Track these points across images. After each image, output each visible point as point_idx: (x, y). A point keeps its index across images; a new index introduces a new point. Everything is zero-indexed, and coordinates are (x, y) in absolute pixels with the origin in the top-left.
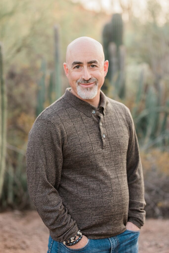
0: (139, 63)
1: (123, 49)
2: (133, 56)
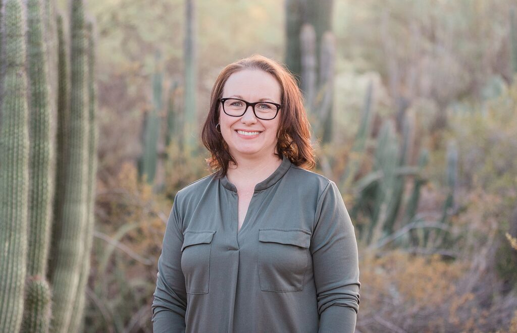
0: (360, 72)
1: (329, 38)
2: (348, 57)
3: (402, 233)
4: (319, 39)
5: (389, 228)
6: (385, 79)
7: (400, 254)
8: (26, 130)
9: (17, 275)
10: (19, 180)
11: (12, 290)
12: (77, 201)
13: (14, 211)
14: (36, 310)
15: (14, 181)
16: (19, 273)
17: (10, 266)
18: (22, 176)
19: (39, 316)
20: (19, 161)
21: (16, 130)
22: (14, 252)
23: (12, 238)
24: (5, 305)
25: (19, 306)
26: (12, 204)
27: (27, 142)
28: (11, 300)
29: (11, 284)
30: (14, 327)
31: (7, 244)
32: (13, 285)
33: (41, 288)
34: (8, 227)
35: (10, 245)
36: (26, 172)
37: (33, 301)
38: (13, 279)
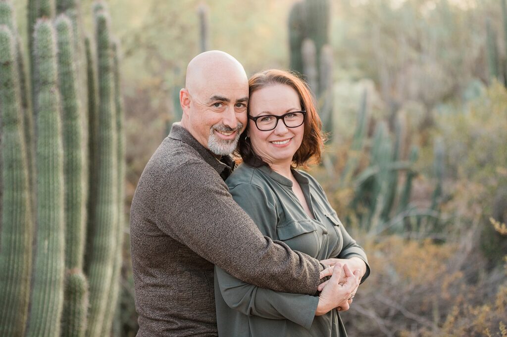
0: (356, 80)
1: (327, 51)
2: (345, 67)
3: (397, 221)
4: (318, 52)
5: (386, 216)
6: (378, 86)
7: (396, 239)
8: (59, 141)
9: (56, 270)
10: (56, 185)
11: (53, 283)
12: (108, 202)
13: (52, 213)
14: (75, 300)
15: (51, 187)
16: (58, 267)
17: (50, 262)
18: (58, 182)
19: (78, 305)
20: (54, 168)
21: (51, 141)
22: (53, 250)
23: (51, 237)
24: (46, 296)
25: (59, 297)
26: (50, 207)
27: (61, 151)
28: (52, 292)
29: (51, 278)
30: (56, 315)
31: (46, 243)
32: (53, 279)
33: (79, 280)
34: (47, 227)
35: (49, 243)
36: (61, 178)
37: (72, 292)
38: (54, 273)
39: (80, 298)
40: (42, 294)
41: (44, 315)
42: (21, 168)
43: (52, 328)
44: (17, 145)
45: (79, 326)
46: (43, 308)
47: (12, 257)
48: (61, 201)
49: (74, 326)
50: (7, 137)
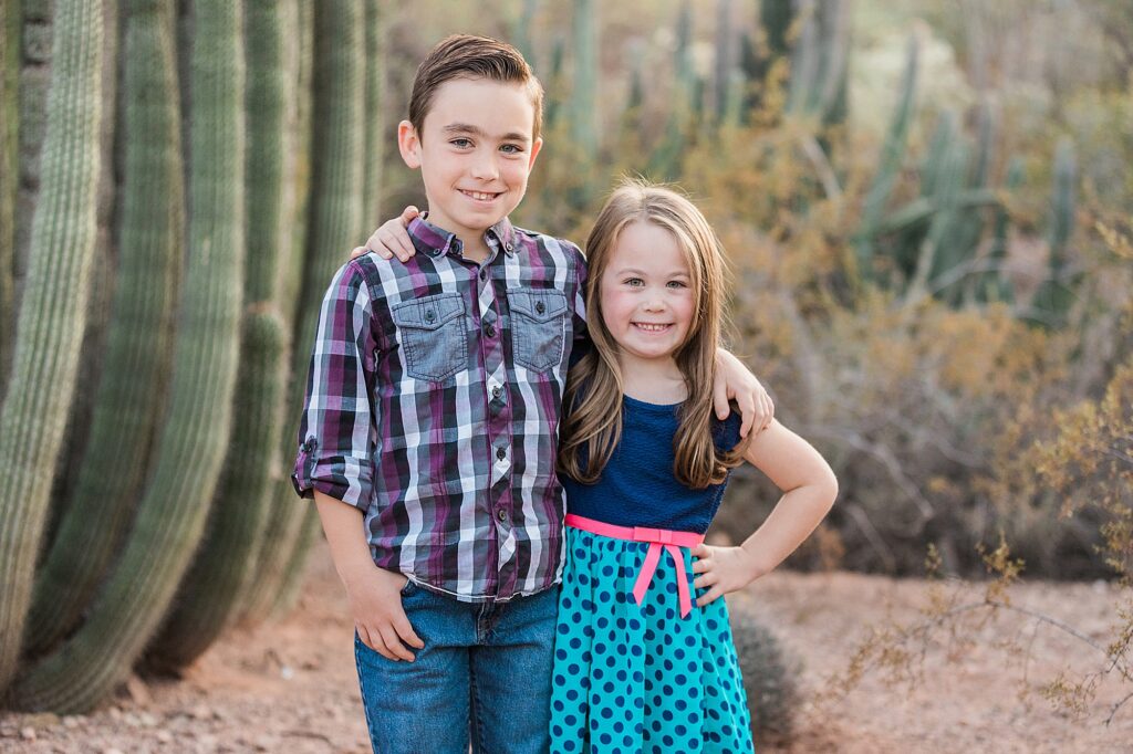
8: (237, 45)
9: (225, 298)
10: (227, 130)
11: (217, 324)
12: (344, 192)
13: (218, 185)
14: (262, 364)
15: (219, 134)
16: (229, 294)
17: (212, 282)
18: (232, 123)
19: (267, 375)
20: (226, 96)
21: (220, 43)
22: (220, 259)
23: (216, 234)
24: (204, 351)
25: (230, 353)
26: (215, 173)
27: (239, 64)
28: (216, 341)
29: (214, 313)
30: (222, 388)
31: (206, 245)
32: (218, 316)
33: (271, 326)
34: (208, 214)
35: (212, 245)
36: (239, 118)
37: (255, 346)
38: (219, 305)
39: (273, 360)
40: (196, 345)
41: (199, 386)
42: (163, 100)
43: (214, 413)
44: (157, 54)
45: (271, 416)
46: (197, 373)
47: (141, 275)
48: (237, 163)
49: (259, 415)
50: (136, 38)
